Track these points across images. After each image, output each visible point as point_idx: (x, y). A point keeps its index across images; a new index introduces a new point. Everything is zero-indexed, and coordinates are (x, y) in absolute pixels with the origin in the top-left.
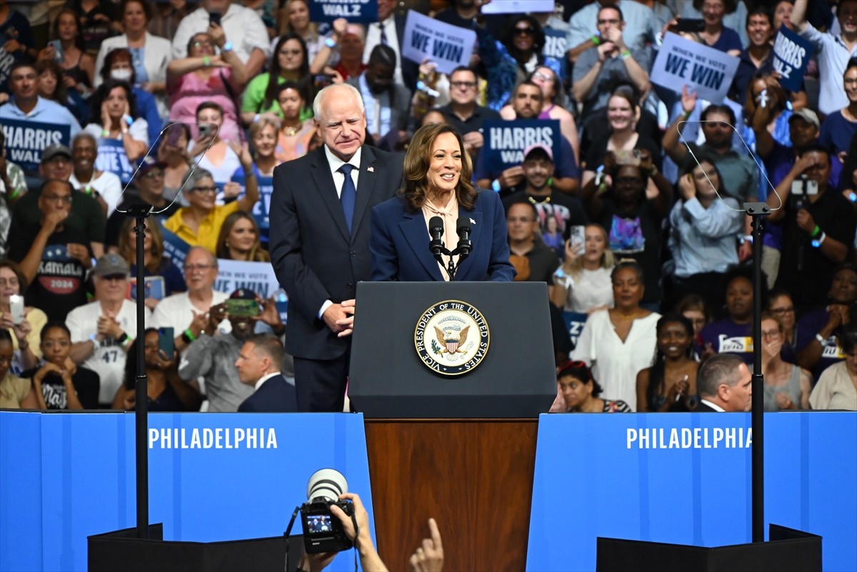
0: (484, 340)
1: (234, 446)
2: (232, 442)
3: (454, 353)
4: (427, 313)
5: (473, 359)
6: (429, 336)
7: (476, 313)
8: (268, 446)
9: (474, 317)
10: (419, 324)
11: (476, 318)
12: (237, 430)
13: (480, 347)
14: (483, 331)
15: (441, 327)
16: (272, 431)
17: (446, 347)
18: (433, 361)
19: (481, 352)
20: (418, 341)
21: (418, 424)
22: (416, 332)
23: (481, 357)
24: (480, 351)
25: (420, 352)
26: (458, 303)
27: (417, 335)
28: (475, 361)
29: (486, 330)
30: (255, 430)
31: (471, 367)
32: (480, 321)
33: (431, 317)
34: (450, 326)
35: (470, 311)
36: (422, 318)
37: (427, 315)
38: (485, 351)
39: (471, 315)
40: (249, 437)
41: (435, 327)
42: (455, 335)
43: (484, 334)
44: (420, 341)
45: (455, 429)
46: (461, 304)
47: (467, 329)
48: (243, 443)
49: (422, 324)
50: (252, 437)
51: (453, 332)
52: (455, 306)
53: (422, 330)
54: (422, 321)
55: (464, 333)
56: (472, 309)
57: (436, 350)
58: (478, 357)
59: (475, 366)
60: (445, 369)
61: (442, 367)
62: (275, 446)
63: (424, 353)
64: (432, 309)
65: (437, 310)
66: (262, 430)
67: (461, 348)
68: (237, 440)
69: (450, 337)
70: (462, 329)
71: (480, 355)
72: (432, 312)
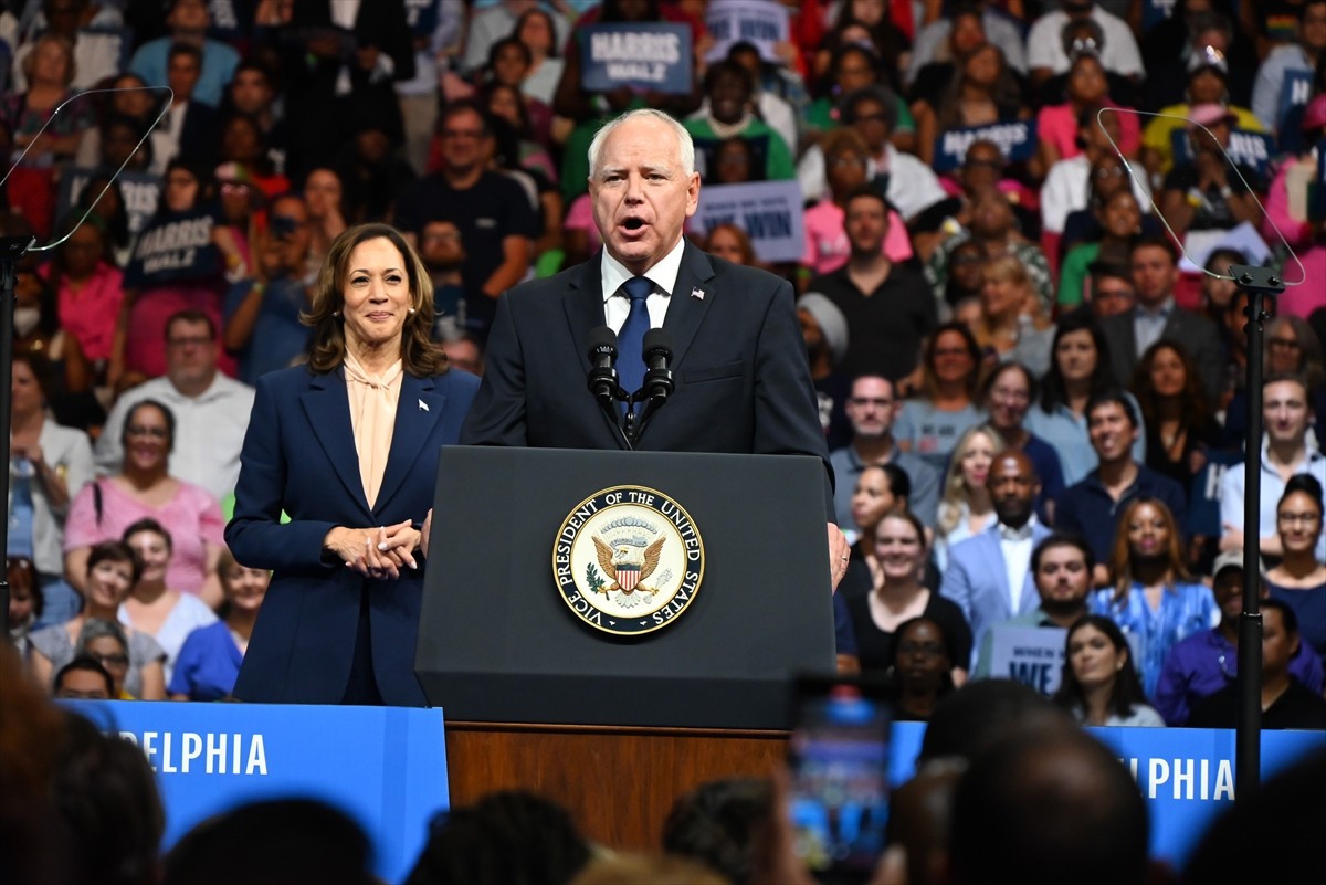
0: (692, 566)
1: (180, 768)
2: (176, 760)
3: (633, 590)
4: (581, 510)
5: (670, 604)
6: (583, 555)
7: (677, 513)
8: (250, 770)
9: (674, 520)
10: (563, 531)
11: (678, 522)
12: (187, 737)
13: (685, 580)
14: (692, 548)
15: (606, 540)
16: (257, 740)
17: (616, 579)
18: (589, 605)
19: (687, 591)
20: (559, 565)
21: (554, 735)
22: (557, 547)
23: (685, 602)
24: (685, 588)
25: (563, 587)
26: (643, 492)
27: (558, 553)
28: (673, 608)
29: (698, 548)
30: (223, 738)
31: (665, 620)
32: (686, 529)
33: (587, 517)
34: (625, 537)
35: (666, 509)
36: (569, 518)
37: (579, 514)
38: (694, 589)
39: (669, 516)
40: (211, 751)
41: (594, 539)
42: (635, 556)
43: (694, 555)
44: (564, 565)
45: (628, 746)
46: (648, 493)
47: (658, 545)
48: (198, 763)
49: (570, 532)
50: (216, 751)
51: (631, 549)
52: (636, 498)
53: (569, 542)
54: (568, 525)
55: (653, 552)
56: (670, 505)
57: (596, 584)
58: (678, 601)
59: (672, 617)
60: (612, 623)
61: (606, 618)
62: (263, 771)
63: (571, 589)
64: (590, 501)
65: (601, 504)
66: (237, 738)
67: (645, 583)
68: (187, 756)
69: (624, 560)
70: (650, 543)
71: (684, 596)
72: (589, 509)
